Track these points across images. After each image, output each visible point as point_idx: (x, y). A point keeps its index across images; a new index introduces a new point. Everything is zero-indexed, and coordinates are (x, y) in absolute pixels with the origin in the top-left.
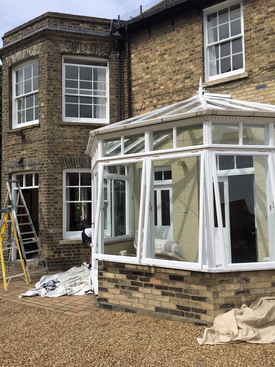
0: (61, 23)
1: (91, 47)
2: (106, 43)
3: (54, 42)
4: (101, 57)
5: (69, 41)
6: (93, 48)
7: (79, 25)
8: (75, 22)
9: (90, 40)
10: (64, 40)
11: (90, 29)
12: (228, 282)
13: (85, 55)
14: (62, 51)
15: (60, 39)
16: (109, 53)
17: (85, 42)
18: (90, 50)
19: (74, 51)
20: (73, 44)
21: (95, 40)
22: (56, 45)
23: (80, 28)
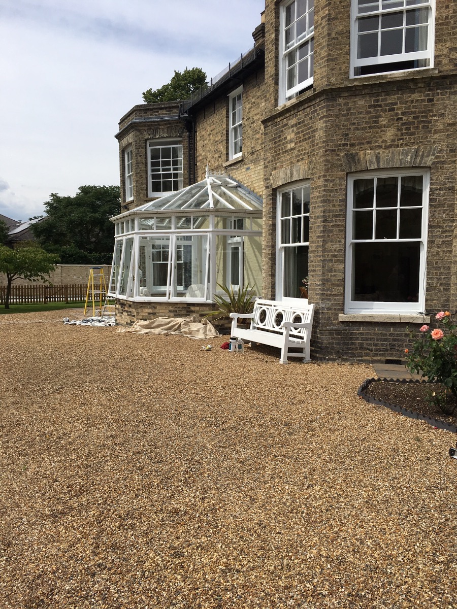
0: (145, 113)
1: (167, 130)
2: (179, 124)
3: (139, 131)
4: (176, 137)
5: (151, 129)
6: (169, 130)
7: (158, 112)
8: (155, 110)
9: (166, 124)
10: (146, 128)
11: (167, 114)
12: (145, 308)
13: (163, 138)
14: (146, 138)
15: (144, 128)
16: (182, 133)
17: (163, 127)
18: (167, 133)
19: (154, 136)
20: (153, 130)
21: (170, 124)
22: (141, 133)
23: (160, 114)
